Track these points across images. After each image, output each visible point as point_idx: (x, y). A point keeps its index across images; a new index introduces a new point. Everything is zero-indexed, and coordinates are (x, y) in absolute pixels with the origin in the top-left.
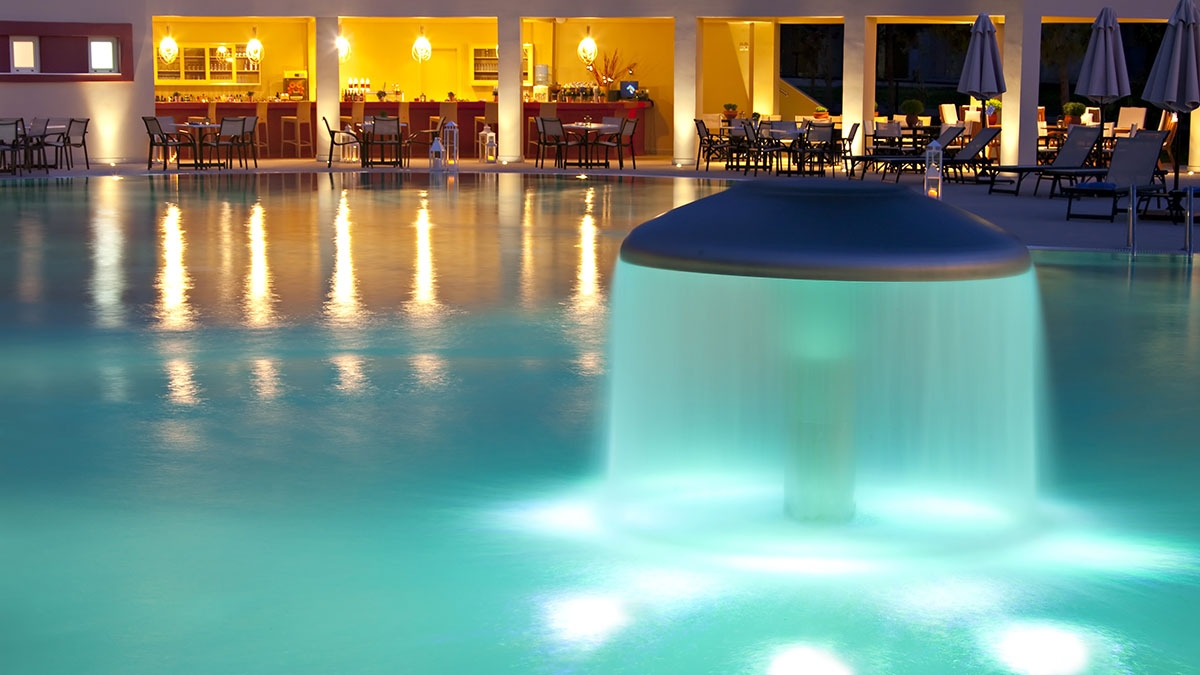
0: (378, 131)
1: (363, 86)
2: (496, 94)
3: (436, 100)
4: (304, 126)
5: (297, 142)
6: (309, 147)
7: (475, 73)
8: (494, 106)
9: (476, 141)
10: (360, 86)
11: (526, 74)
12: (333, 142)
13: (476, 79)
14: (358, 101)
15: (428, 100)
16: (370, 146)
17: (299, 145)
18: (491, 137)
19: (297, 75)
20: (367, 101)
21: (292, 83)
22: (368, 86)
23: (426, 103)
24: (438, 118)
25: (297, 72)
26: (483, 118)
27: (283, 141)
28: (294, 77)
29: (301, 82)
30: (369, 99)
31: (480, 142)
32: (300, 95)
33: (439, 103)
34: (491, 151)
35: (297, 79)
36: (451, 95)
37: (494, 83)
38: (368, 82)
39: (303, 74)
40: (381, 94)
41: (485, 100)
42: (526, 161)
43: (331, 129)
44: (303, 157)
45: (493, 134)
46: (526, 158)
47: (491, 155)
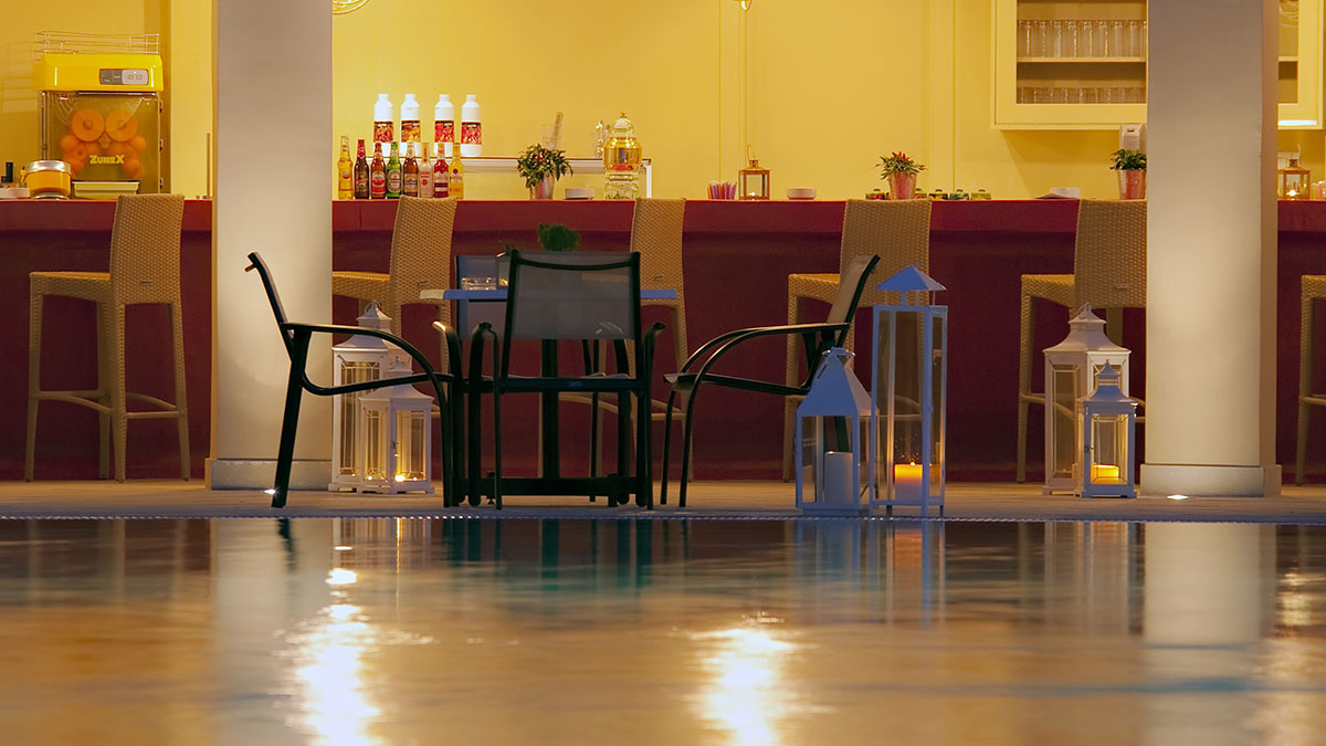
0: (529, 326)
1: (443, 130)
2: (1133, 163)
3: (823, 195)
4: (146, 319)
5: (108, 398)
6: (171, 423)
7: (1024, 70)
8: (1127, 222)
9: (1025, 396)
10: (428, 132)
11: (1289, 70)
12: (298, 381)
13: (1024, 96)
14: (426, 196)
15: (779, 194)
16: (487, 399)
17: (118, 414)
18: (1109, 370)
19: (108, 75)
20: (469, 195)
21: (88, 111)
22: (471, 131)
23: (766, 207)
24: (831, 279)
25: (111, 62)
26: (1068, 280)
27: (37, 394)
28: (95, 84)
29: (132, 107)
30: (475, 189)
31: (1049, 399)
32: (123, 174)
33: (838, 207)
34: (1107, 435)
35: (110, 92)
36: (900, 168)
37: (1123, 117)
38: (469, 111)
39: (144, 71)
40: (541, 164)
41: (1074, 193)
42: (1290, 492)
43: (290, 319)
44: (136, 473)
45: (1120, 356)
46: (1288, 479)
47: (1109, 460)
